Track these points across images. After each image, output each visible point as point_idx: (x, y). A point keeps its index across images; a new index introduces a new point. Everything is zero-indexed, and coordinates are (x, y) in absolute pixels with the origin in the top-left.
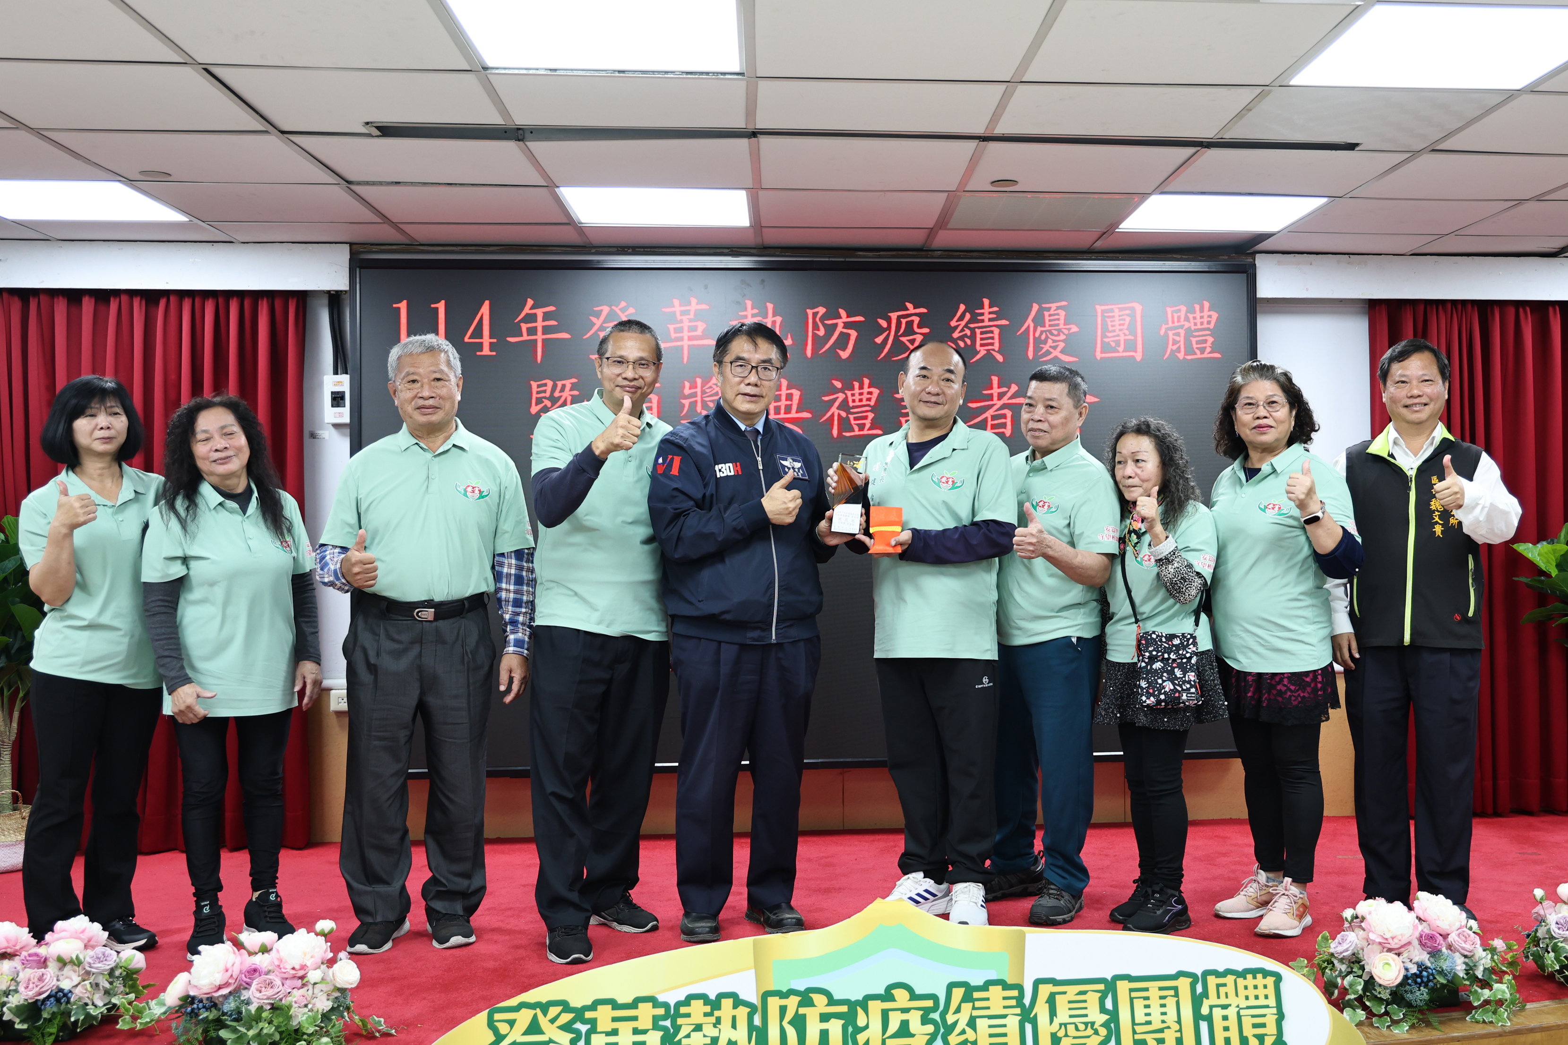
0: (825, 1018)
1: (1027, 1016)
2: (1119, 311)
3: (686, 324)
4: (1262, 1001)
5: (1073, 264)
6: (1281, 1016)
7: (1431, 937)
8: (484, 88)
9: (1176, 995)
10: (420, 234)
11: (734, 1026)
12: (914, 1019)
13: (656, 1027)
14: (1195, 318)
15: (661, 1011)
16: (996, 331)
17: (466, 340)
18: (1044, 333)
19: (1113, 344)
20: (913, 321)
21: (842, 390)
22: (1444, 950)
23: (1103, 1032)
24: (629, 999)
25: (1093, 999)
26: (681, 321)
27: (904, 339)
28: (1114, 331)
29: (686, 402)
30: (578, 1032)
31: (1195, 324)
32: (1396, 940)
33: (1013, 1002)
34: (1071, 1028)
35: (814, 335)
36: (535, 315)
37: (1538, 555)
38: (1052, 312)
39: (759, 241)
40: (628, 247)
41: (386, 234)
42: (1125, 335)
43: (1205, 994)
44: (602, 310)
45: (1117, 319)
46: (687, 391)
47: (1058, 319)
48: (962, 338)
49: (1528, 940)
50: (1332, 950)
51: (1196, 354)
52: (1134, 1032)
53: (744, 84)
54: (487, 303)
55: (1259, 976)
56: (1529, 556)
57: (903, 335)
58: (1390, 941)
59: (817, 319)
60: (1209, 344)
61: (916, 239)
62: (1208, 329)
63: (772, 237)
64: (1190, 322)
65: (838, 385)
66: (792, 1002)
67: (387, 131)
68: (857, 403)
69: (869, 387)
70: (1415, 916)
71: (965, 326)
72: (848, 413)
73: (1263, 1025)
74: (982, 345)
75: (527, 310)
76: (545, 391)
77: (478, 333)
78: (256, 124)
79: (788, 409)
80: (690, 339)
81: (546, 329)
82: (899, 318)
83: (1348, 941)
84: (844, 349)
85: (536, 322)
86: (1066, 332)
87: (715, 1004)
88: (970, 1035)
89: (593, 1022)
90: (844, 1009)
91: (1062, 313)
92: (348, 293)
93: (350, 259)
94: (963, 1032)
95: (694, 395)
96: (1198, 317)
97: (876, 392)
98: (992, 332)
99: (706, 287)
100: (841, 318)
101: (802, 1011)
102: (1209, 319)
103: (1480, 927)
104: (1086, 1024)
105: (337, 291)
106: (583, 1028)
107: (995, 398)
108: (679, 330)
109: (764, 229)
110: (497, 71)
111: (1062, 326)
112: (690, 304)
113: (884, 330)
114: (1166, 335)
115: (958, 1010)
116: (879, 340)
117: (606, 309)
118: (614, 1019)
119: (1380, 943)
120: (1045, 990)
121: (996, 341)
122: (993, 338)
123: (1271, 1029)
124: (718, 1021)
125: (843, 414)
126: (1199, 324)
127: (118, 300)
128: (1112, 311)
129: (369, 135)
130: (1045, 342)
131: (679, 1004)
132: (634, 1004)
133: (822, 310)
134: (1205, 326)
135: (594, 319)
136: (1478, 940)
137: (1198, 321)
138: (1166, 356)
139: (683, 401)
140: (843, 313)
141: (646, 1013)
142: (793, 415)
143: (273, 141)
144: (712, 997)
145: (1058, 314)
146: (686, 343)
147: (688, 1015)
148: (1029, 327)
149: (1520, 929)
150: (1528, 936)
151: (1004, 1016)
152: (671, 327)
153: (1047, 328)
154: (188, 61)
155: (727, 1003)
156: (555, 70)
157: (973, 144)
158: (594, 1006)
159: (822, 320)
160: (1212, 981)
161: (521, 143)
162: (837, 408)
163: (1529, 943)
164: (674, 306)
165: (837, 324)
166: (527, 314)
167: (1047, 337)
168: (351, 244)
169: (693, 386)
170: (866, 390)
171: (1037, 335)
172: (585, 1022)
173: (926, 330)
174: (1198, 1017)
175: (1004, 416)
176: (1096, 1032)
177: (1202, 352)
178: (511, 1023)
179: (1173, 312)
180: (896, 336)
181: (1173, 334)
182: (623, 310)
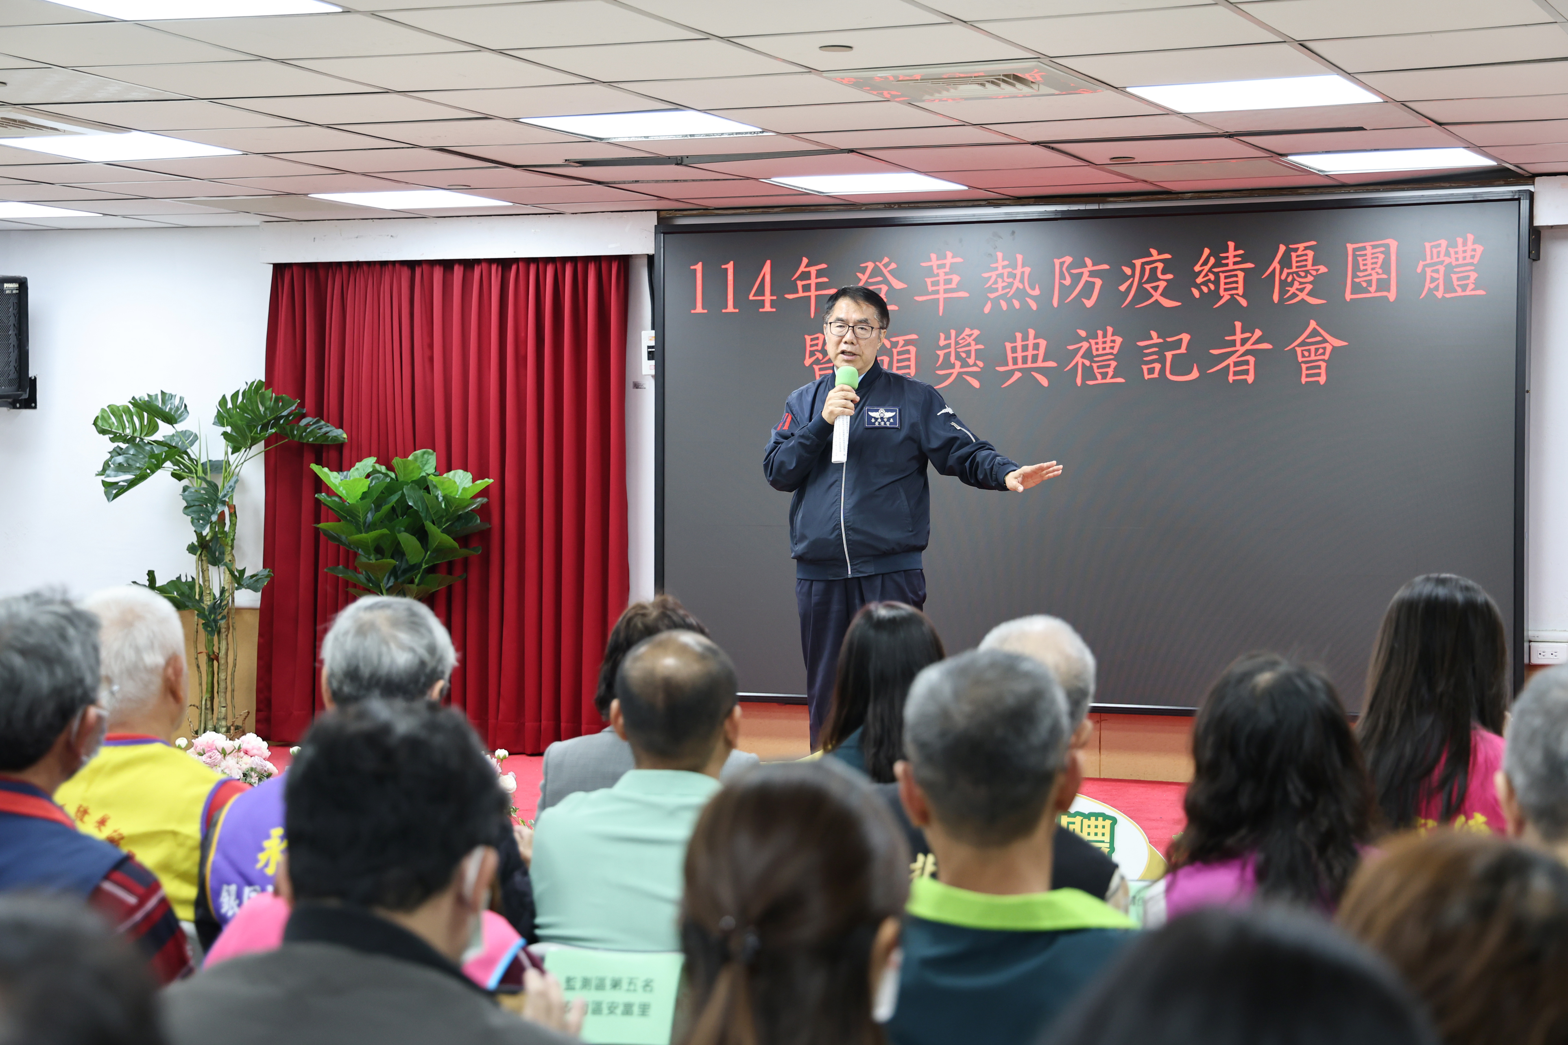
2: (1372, 249)
3: (942, 278)
14: (1456, 253)
16: (1241, 275)
17: (751, 297)
18: (1291, 276)
19: (1364, 285)
20: (1157, 267)
21: (1086, 339)
26: (938, 275)
27: (1148, 286)
28: (1366, 270)
29: (941, 353)
31: (1457, 259)
35: (1060, 283)
36: (809, 272)
38: (1299, 253)
40: (895, 204)
42: (1378, 274)
44: (867, 266)
45: (1369, 257)
46: (942, 343)
47: (1306, 260)
48: (1205, 283)
51: (1456, 292)
54: (768, 262)
57: (1147, 282)
59: (1064, 269)
60: (1472, 279)
62: (1472, 264)
64: (1451, 258)
65: (1083, 333)
68: (1101, 352)
69: (1112, 335)
71: (1208, 271)
72: (1092, 361)
74: (1225, 290)
75: (802, 268)
76: (817, 345)
77: (761, 291)
79: (1035, 358)
80: (946, 291)
81: (819, 286)
82: (1143, 264)
84: (1089, 298)
85: (810, 279)
86: (1314, 273)
91: (1311, 254)
92: (656, 257)
93: (656, 226)
95: (948, 346)
96: (1461, 252)
97: (1119, 340)
98: (1236, 276)
100: (1086, 266)
102: (1473, 253)
105: (649, 254)
107: (1238, 343)
108: (935, 284)
111: (1309, 267)
112: (945, 257)
113: (1128, 277)
114: (1424, 272)
116: (1123, 288)
117: (870, 265)
121: (1241, 285)
122: (1237, 282)
125: (1087, 363)
126: (1461, 259)
127: (480, 268)
128: (1364, 248)
130: (1291, 284)
133: (1068, 260)
134: (1468, 261)
135: (859, 275)
137: (1461, 255)
138: (1423, 295)
139: (939, 352)
140: (1088, 261)
142: (1040, 364)
145: (1306, 255)
146: (941, 296)
148: (1275, 268)
152: (929, 281)
153: (1294, 269)
159: (1069, 268)
162: (1082, 357)
164: (931, 261)
165: (1082, 273)
166: (802, 271)
167: (1294, 280)
169: (948, 337)
170: (1109, 338)
171: (1283, 277)
173: (1170, 276)
175: (1247, 363)
177: (1464, 290)
179: (1432, 247)
180: (1140, 283)
181: (1432, 271)
182: (886, 266)
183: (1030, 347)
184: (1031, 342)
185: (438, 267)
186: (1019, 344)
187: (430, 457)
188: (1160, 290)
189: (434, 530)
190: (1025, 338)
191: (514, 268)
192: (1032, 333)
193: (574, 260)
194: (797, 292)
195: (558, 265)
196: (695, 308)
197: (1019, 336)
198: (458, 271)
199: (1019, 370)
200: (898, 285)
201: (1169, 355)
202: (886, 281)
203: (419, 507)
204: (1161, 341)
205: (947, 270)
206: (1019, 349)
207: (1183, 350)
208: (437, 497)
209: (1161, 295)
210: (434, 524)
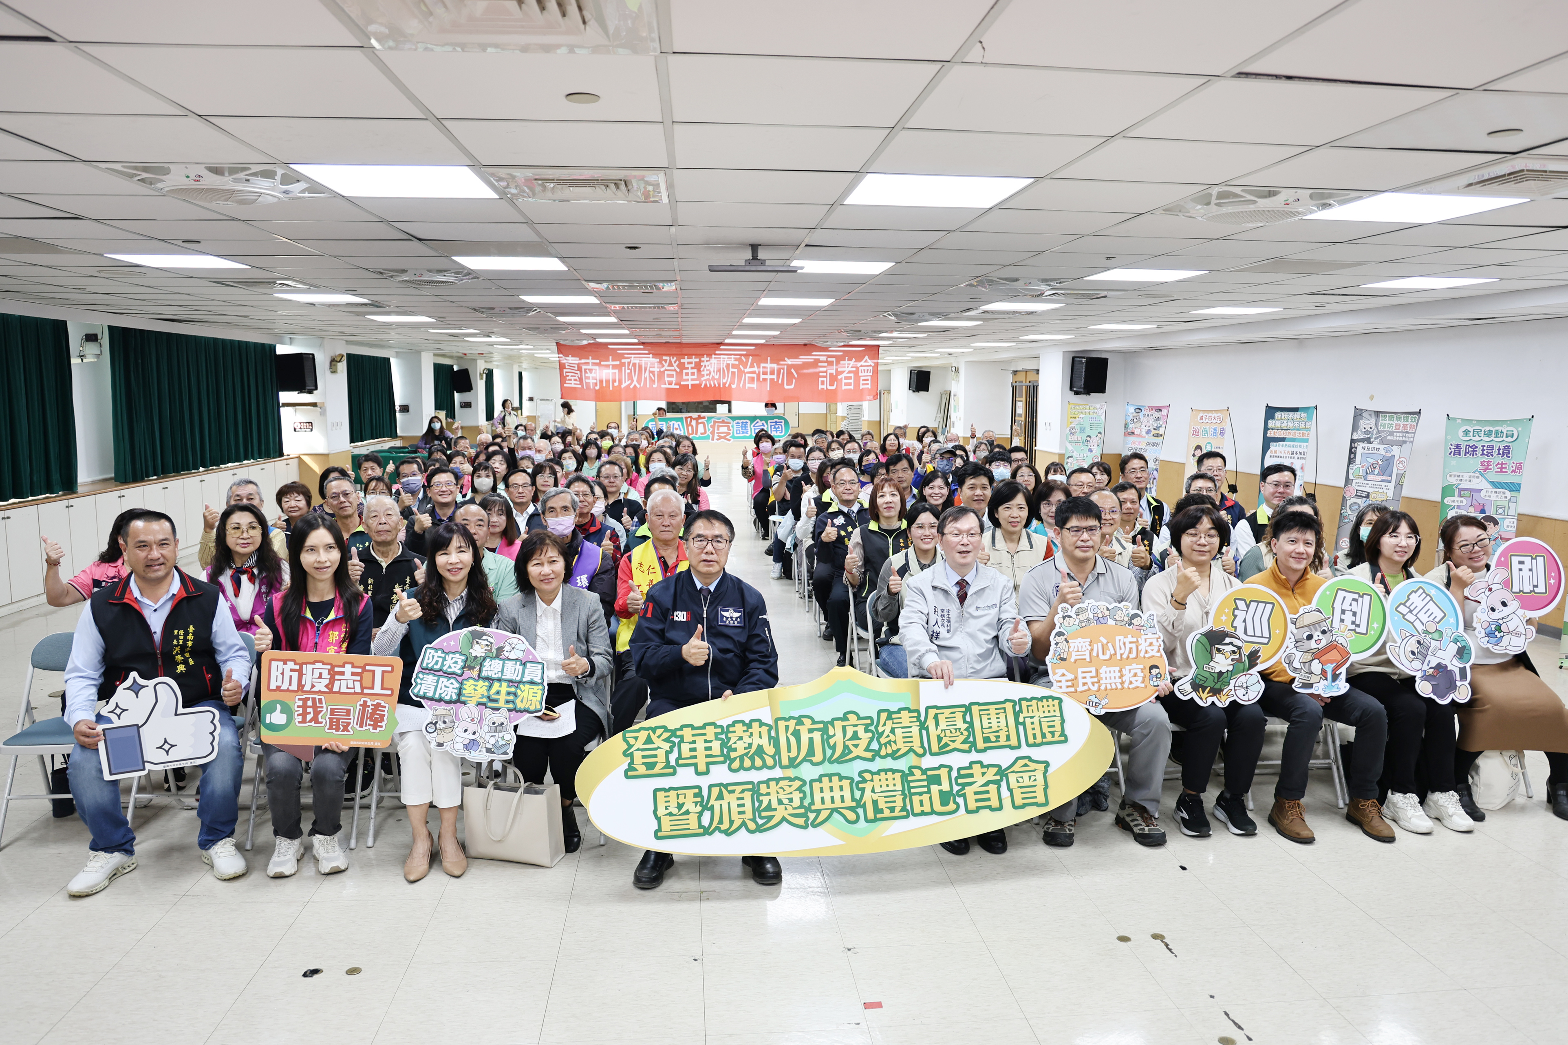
0: (811, 731)
1: (923, 726)
4: (1052, 713)
6: (1063, 721)
9: (1005, 712)
11: (760, 737)
12: (861, 730)
13: (717, 739)
15: (719, 730)
23: (966, 733)
24: (701, 724)
25: (959, 716)
30: (673, 742)
33: (915, 719)
34: (948, 732)
43: (1021, 711)
52: (983, 733)
55: (1050, 700)
66: (792, 723)
73: (1054, 726)
87: (749, 725)
88: (892, 738)
89: (682, 737)
90: (821, 726)
94: (888, 736)
101: (798, 728)
104: (956, 729)
106: (677, 740)
115: (884, 725)
118: (693, 735)
120: (932, 713)
123: (1058, 728)
124: (751, 734)
131: (728, 726)
132: (704, 727)
141: (710, 731)
144: (747, 722)
147: (734, 732)
151: (910, 727)
155: (755, 725)
158: (682, 728)
160: (1024, 703)
172: (677, 737)
174: (1017, 723)
176: (962, 734)
178: (636, 738)
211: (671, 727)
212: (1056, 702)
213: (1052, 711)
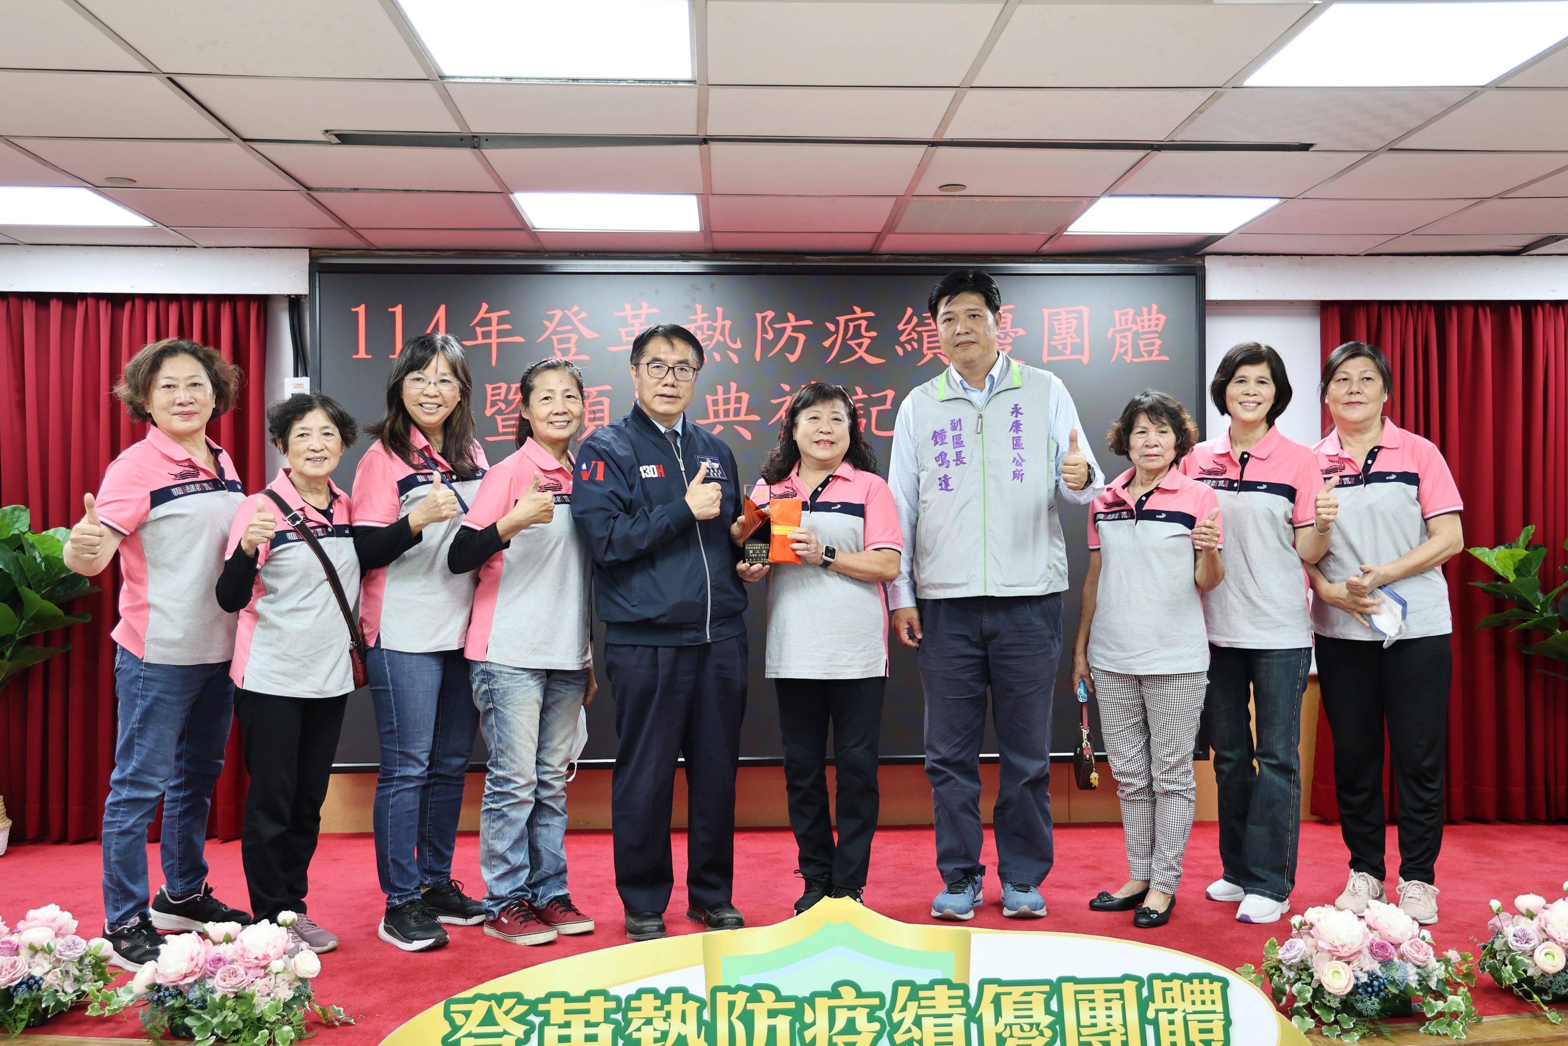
0: (772, 1014)
1: (972, 1016)
2: (1067, 314)
4: (1208, 1007)
5: (1020, 268)
6: (1228, 1023)
7: (1383, 947)
8: (442, 97)
9: (1122, 998)
10: (378, 239)
11: (684, 1020)
12: (861, 1017)
13: (607, 1020)
14: (1142, 321)
15: (612, 1005)
19: (1060, 347)
20: (860, 325)
22: (1396, 959)
23: (1048, 1033)
24: (581, 993)
25: (1038, 1000)
26: (633, 325)
27: (852, 343)
28: (1061, 334)
30: (531, 1024)
31: (1143, 327)
32: (1346, 949)
33: (959, 1002)
34: (1016, 1029)
35: (762, 338)
36: (490, 318)
37: (1496, 559)
39: (709, 245)
40: (581, 252)
41: (345, 239)
42: (1072, 338)
43: (1151, 998)
44: (555, 314)
45: (1064, 321)
48: (909, 342)
49: (1484, 952)
50: (1280, 957)
51: (1143, 357)
52: (1080, 1034)
53: (696, 91)
54: (443, 307)
55: (1206, 981)
56: (1486, 560)
57: (851, 338)
58: (1340, 949)
59: (766, 323)
60: (1157, 347)
61: (864, 243)
62: (1156, 332)
63: (722, 242)
64: (1137, 325)
65: (787, 388)
66: (741, 998)
67: (345, 139)
70: (1365, 924)
71: (911, 330)
73: (1210, 1031)
74: (929, 349)
75: (481, 314)
76: (499, 394)
78: (218, 132)
79: (737, 412)
81: (500, 334)
82: (847, 322)
83: (1296, 948)
84: (792, 353)
85: (491, 326)
86: (1013, 335)
87: (665, 999)
88: (916, 1033)
89: (546, 1014)
90: (791, 1005)
91: (1009, 317)
92: (308, 298)
93: (310, 264)
94: (909, 1031)
96: (1146, 320)
99: (657, 291)
100: (789, 321)
101: (750, 1006)
102: (1157, 322)
103: (1433, 937)
104: (1031, 1025)
105: (297, 296)
106: (537, 1020)
109: (714, 235)
110: (453, 80)
111: (1008, 329)
112: (641, 308)
113: (832, 334)
114: (1114, 338)
115: (904, 1009)
116: (827, 344)
117: (559, 313)
118: (567, 1012)
119: (1329, 951)
120: (990, 991)
123: (1218, 1034)
124: (668, 1015)
126: (1146, 327)
127: (84, 303)
128: (1059, 313)
129: (329, 143)
131: (630, 998)
132: (586, 998)
133: (770, 314)
134: (1153, 329)
135: (547, 323)
136: (1431, 951)
137: (1146, 323)
138: (1113, 359)
140: (791, 316)
141: (597, 1006)
142: (742, 417)
143: (235, 148)
144: (663, 991)
147: (639, 1009)
149: (1476, 940)
150: (1484, 947)
151: (950, 1016)
152: (623, 331)
154: (153, 71)
155: (677, 998)
156: (511, 79)
157: (922, 149)
158: (547, 999)
159: (770, 323)
160: (1158, 985)
161: (477, 150)
163: (1485, 955)
164: (625, 311)
165: (785, 328)
166: (482, 318)
168: (311, 249)
172: (538, 1014)
173: (873, 334)
174: (1143, 1020)
176: (1041, 1034)
177: (1150, 356)
178: (467, 1014)
179: (1120, 315)
180: (844, 340)
181: (1121, 337)
182: (576, 314)
183: (732, 401)
184: (733, 395)
185: (29, 301)
186: (721, 397)
187: (22, 513)
188: (864, 347)
189: (30, 595)
190: (727, 391)
191: (128, 306)
192: (734, 386)
193: (203, 298)
194: (477, 339)
195: (184, 304)
196: (357, 353)
197: (720, 389)
198: (55, 308)
199: (721, 423)
200: (589, 334)
201: (874, 410)
202: (576, 330)
203: (10, 570)
204: (866, 396)
205: (643, 320)
206: (721, 402)
207: (888, 406)
208: (35, 558)
209: (865, 352)
210: (30, 587)
211: (530, 995)
212: (1217, 986)
213: (1208, 1003)
